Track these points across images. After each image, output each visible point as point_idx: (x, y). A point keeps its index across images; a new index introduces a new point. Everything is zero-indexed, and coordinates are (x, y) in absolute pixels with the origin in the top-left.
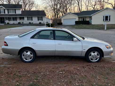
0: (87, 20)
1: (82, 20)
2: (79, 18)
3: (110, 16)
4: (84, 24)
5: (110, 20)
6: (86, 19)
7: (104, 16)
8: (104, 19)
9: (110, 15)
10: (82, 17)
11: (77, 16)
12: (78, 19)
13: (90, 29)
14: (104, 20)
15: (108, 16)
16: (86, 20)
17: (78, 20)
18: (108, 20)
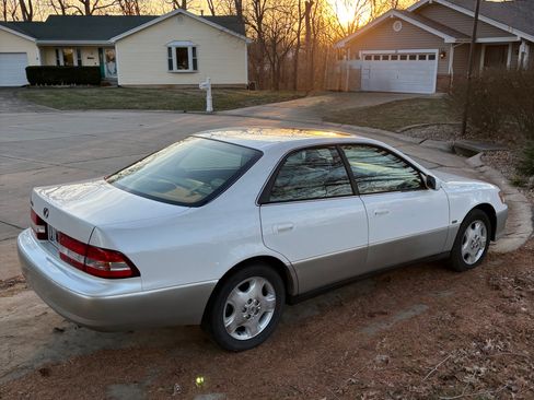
0: (86, 63)
1: (58, 61)
2: (43, 49)
3: (194, 49)
4: (78, 84)
5: (195, 67)
6: (79, 56)
7: (170, 49)
8: (170, 62)
9: (194, 45)
10: (57, 49)
11: (33, 39)
12: (38, 56)
13: (137, 108)
14: (171, 67)
15: (186, 49)
16: (80, 62)
17: (38, 64)
18: (187, 68)
